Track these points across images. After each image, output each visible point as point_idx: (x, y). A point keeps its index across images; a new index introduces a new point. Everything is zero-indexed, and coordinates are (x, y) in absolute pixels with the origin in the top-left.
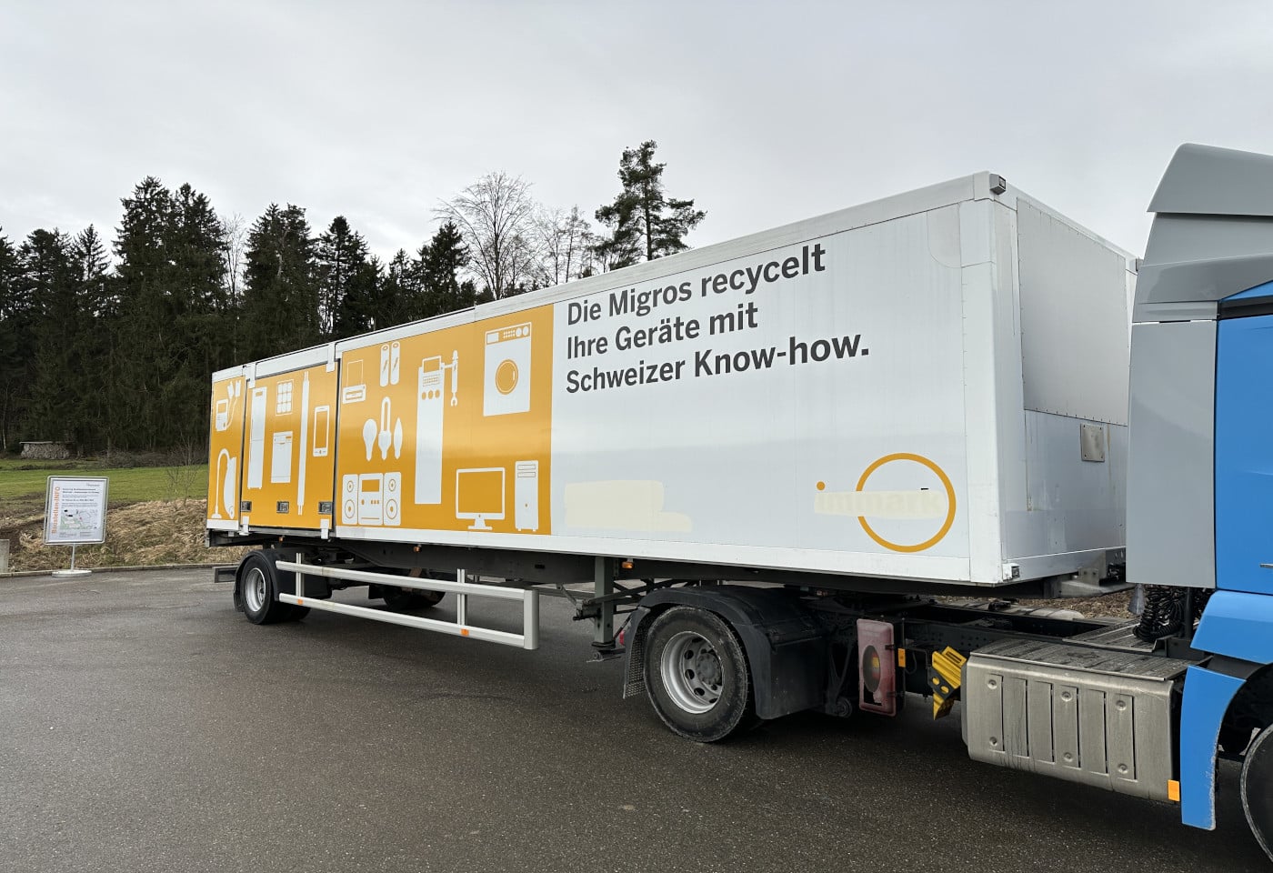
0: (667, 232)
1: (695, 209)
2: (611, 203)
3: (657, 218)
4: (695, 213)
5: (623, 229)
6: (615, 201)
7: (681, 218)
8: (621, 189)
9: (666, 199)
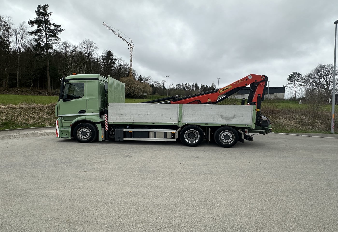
0: (53, 33)
1: (61, 28)
2: (33, 20)
3: (49, 28)
4: (61, 29)
5: (39, 29)
6: (35, 20)
7: (56, 29)
8: (37, 17)
9: (52, 23)
